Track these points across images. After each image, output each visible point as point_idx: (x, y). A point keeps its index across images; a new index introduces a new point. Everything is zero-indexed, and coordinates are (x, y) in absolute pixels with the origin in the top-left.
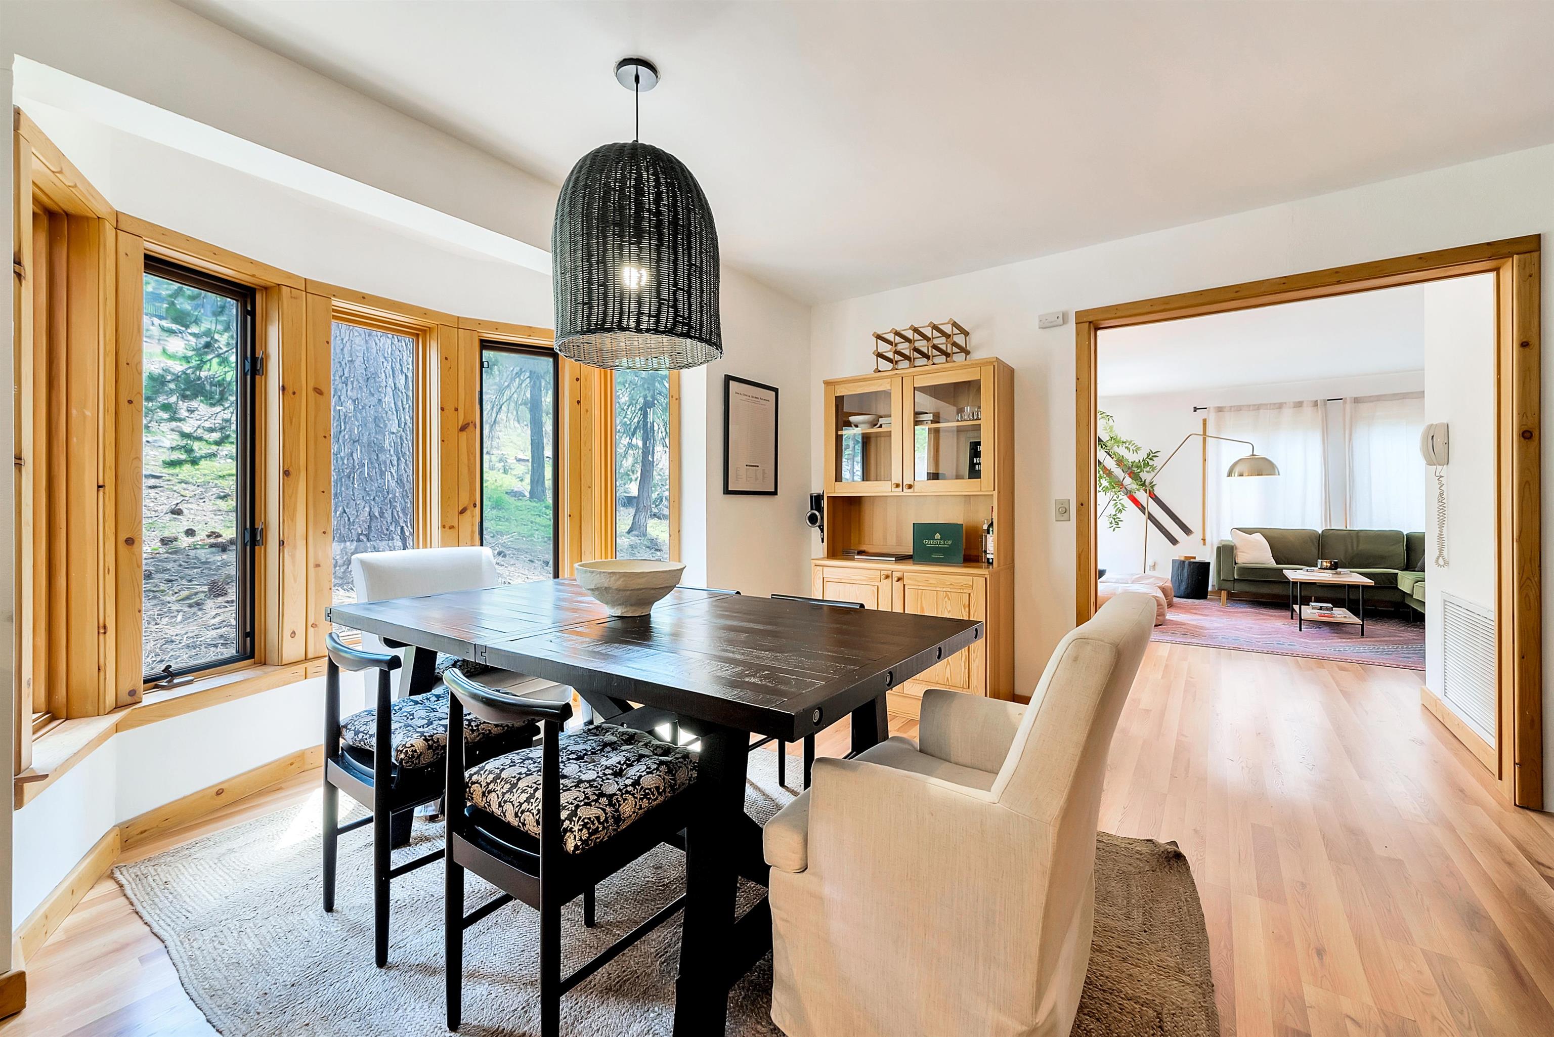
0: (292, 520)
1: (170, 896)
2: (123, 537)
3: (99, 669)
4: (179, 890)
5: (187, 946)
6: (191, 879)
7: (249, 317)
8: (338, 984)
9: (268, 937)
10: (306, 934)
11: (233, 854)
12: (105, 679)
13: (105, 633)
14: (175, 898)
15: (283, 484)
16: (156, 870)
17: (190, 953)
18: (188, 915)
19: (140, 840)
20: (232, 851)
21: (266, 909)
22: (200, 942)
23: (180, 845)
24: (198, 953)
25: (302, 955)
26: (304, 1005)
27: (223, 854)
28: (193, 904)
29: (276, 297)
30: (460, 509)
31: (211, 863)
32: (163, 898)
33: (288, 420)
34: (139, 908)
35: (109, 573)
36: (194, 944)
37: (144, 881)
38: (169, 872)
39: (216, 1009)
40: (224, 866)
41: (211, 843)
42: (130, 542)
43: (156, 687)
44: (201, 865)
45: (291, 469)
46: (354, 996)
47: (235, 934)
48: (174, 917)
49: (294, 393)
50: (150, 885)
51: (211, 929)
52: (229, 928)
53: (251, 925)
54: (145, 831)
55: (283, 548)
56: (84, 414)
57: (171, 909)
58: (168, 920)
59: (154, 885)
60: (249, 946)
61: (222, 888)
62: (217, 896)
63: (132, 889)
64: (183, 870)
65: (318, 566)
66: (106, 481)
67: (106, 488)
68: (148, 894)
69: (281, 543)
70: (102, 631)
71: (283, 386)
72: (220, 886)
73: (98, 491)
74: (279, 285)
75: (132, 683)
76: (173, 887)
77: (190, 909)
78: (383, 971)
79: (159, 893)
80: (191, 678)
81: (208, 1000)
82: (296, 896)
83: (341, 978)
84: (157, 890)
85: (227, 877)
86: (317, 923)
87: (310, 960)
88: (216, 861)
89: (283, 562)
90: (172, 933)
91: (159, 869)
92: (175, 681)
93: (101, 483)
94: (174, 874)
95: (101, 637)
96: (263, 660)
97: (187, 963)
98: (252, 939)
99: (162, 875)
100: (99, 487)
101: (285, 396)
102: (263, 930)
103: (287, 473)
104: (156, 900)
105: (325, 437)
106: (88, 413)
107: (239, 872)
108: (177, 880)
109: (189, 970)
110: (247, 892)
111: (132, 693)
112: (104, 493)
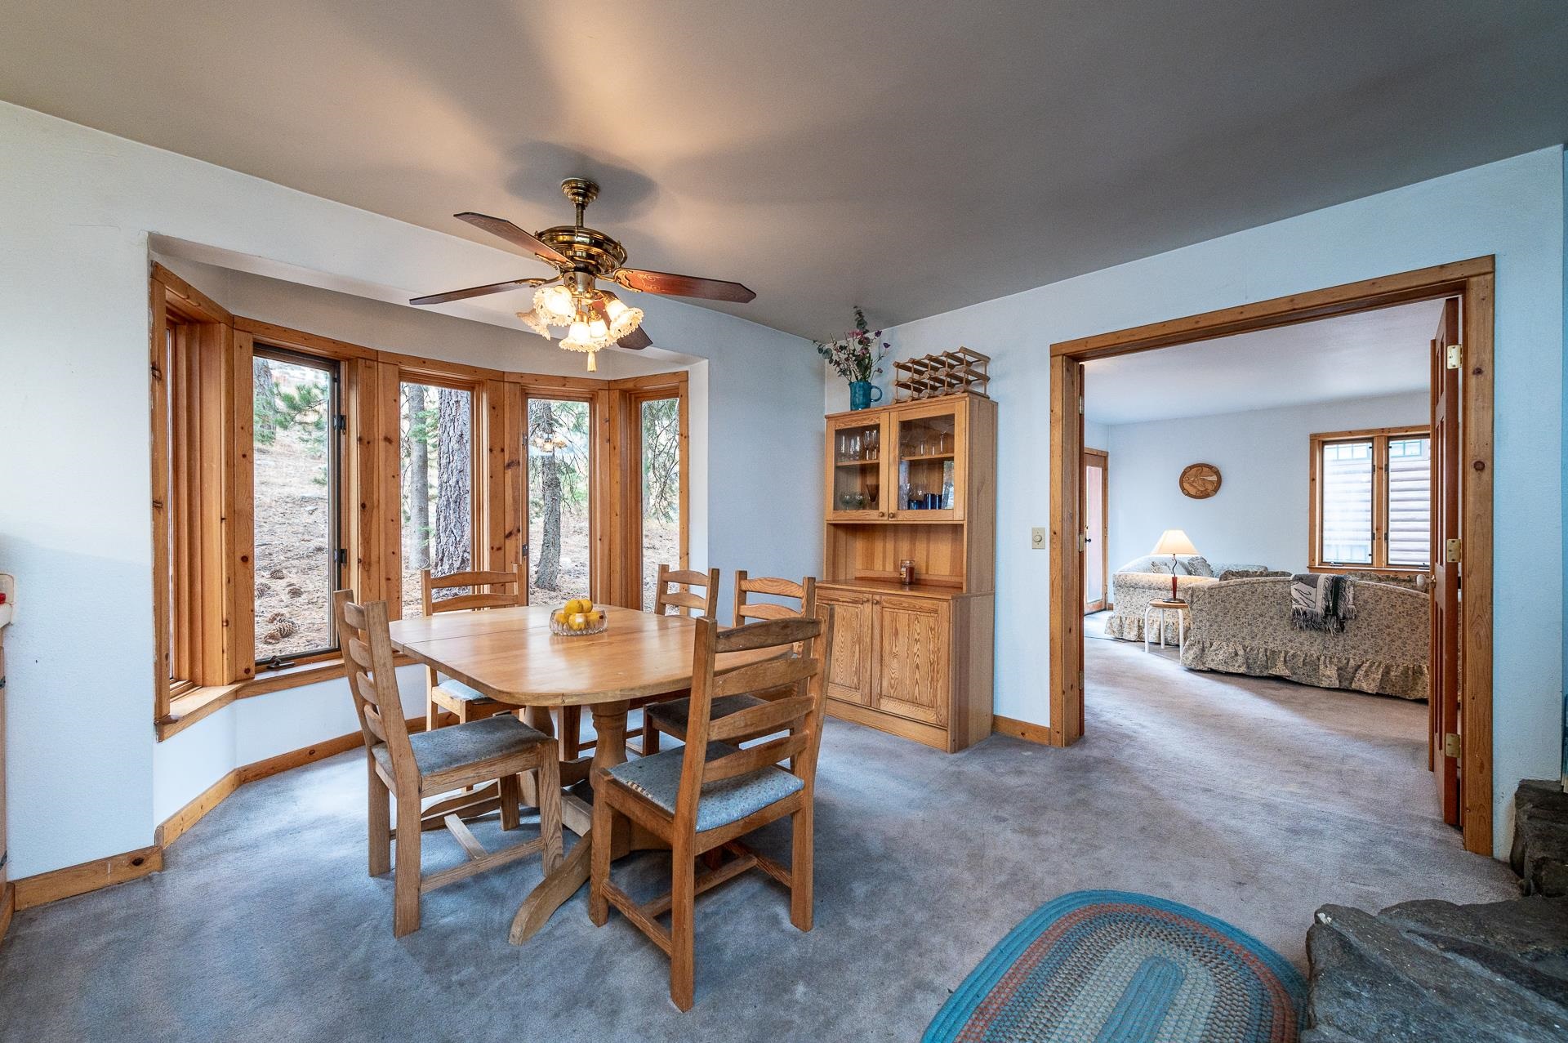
0: (368, 543)
2: (238, 556)
3: (223, 652)
7: (336, 384)
13: (227, 626)
15: (361, 514)
29: (355, 367)
30: (507, 532)
42: (245, 560)
43: (267, 669)
45: (366, 503)
49: (368, 443)
54: (257, 775)
56: (211, 466)
65: (388, 579)
67: (227, 520)
69: (359, 561)
70: (225, 624)
71: (360, 438)
73: (221, 522)
75: (247, 664)
80: (293, 663)
92: (281, 665)
93: (223, 517)
95: (225, 628)
100: (222, 519)
101: (361, 445)
103: (364, 506)
105: (394, 477)
106: (214, 466)
111: (247, 672)
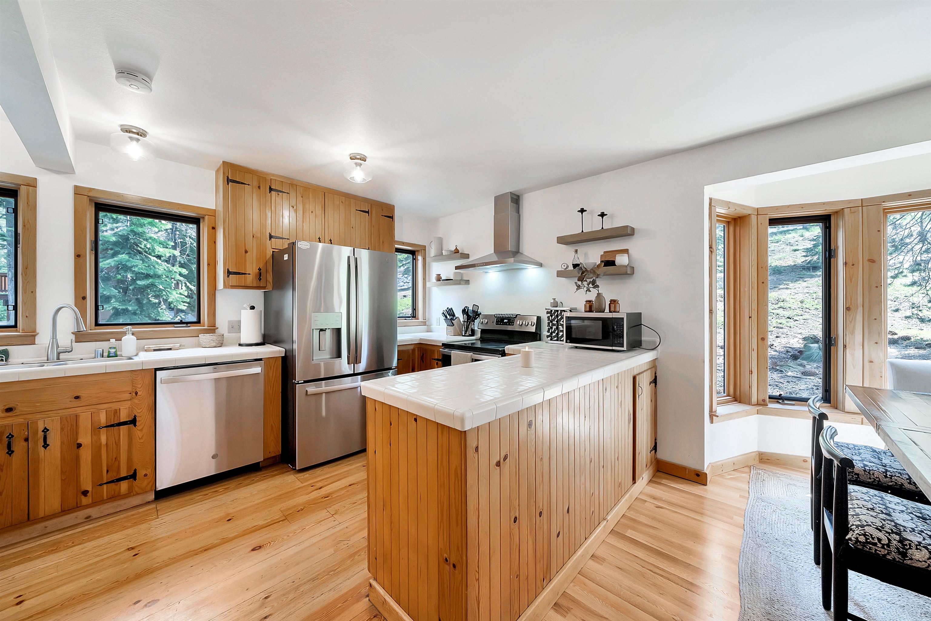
0: (852, 334)
1: (762, 485)
2: (760, 337)
3: (750, 387)
4: (766, 486)
5: (754, 502)
6: (773, 484)
7: (828, 229)
8: (793, 553)
9: (782, 520)
10: (796, 530)
11: (794, 487)
12: (752, 391)
13: (752, 374)
14: (763, 486)
15: (846, 315)
16: (764, 474)
17: (753, 504)
18: (762, 494)
19: (766, 462)
20: (795, 485)
21: (789, 512)
22: (759, 504)
23: (777, 472)
24: (756, 506)
25: (788, 535)
26: (775, 547)
27: (791, 484)
28: (767, 492)
29: (841, 216)
31: (784, 484)
32: (759, 484)
33: (849, 279)
34: (750, 482)
35: (753, 351)
36: (757, 503)
37: (758, 475)
38: (767, 478)
39: (748, 524)
40: (787, 488)
41: (790, 478)
42: (763, 339)
43: (778, 402)
44: (780, 482)
45: (851, 307)
46: (795, 561)
47: (772, 510)
48: (758, 491)
49: (853, 265)
50: (759, 478)
51: (766, 503)
52: (771, 507)
53: (780, 512)
54: (769, 460)
55: (846, 349)
57: (759, 488)
58: (755, 491)
59: (760, 478)
60: (773, 517)
61: (780, 494)
62: (776, 495)
63: (753, 475)
64: (773, 480)
65: (871, 362)
66: (752, 315)
67: (752, 317)
68: (756, 480)
69: (845, 346)
70: (750, 373)
71: (845, 262)
72: (780, 493)
73: (749, 319)
74: (843, 209)
75: (763, 397)
76: (765, 483)
77: (764, 493)
78: (816, 566)
79: (759, 482)
80: (794, 403)
81: (748, 520)
82: (805, 516)
83: (796, 553)
84: (759, 480)
85: (785, 492)
86: (805, 530)
87: (789, 538)
88: (786, 485)
89: (846, 356)
90: (753, 495)
91: (765, 475)
92: (785, 402)
93: (750, 316)
94: (769, 479)
95: (750, 375)
96: (836, 406)
97: (751, 506)
98: (776, 516)
99: (765, 477)
100: (750, 317)
101: (847, 267)
102: (782, 517)
103: (848, 309)
104: (757, 483)
105: (877, 287)
107: (791, 494)
108: (768, 482)
109: (750, 508)
110: (788, 502)
111: (764, 400)
112: (751, 320)
